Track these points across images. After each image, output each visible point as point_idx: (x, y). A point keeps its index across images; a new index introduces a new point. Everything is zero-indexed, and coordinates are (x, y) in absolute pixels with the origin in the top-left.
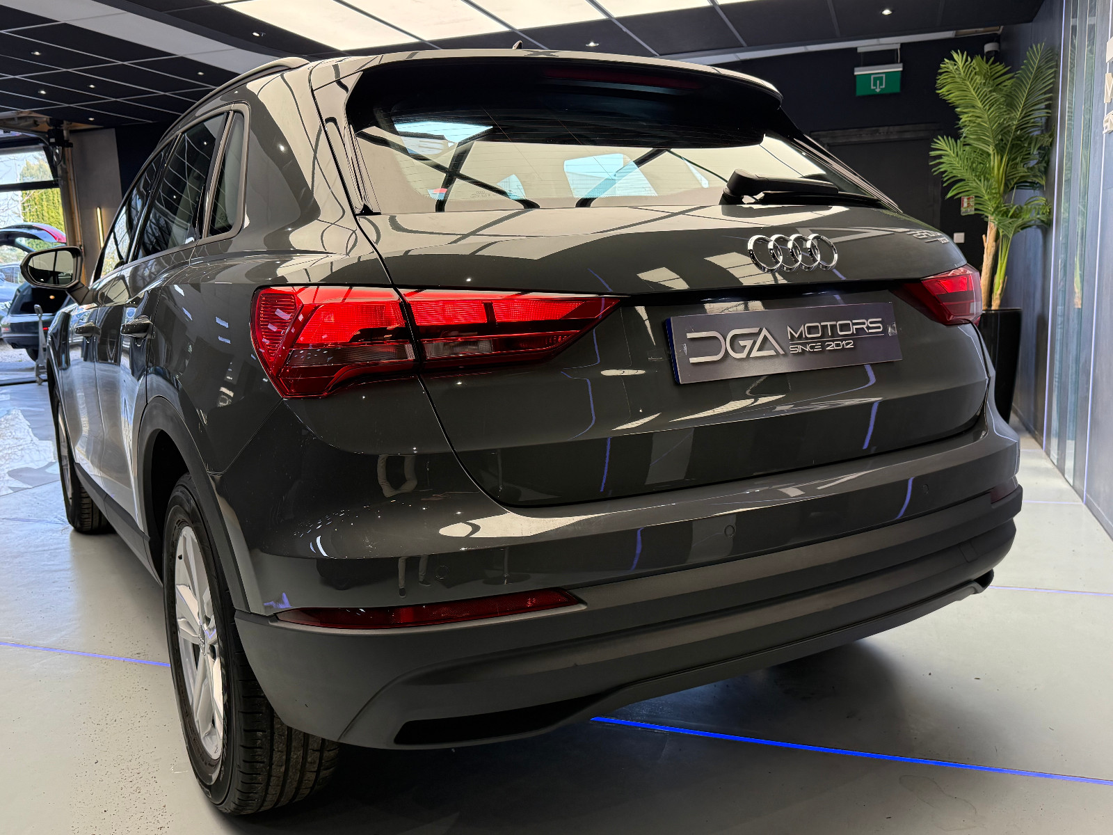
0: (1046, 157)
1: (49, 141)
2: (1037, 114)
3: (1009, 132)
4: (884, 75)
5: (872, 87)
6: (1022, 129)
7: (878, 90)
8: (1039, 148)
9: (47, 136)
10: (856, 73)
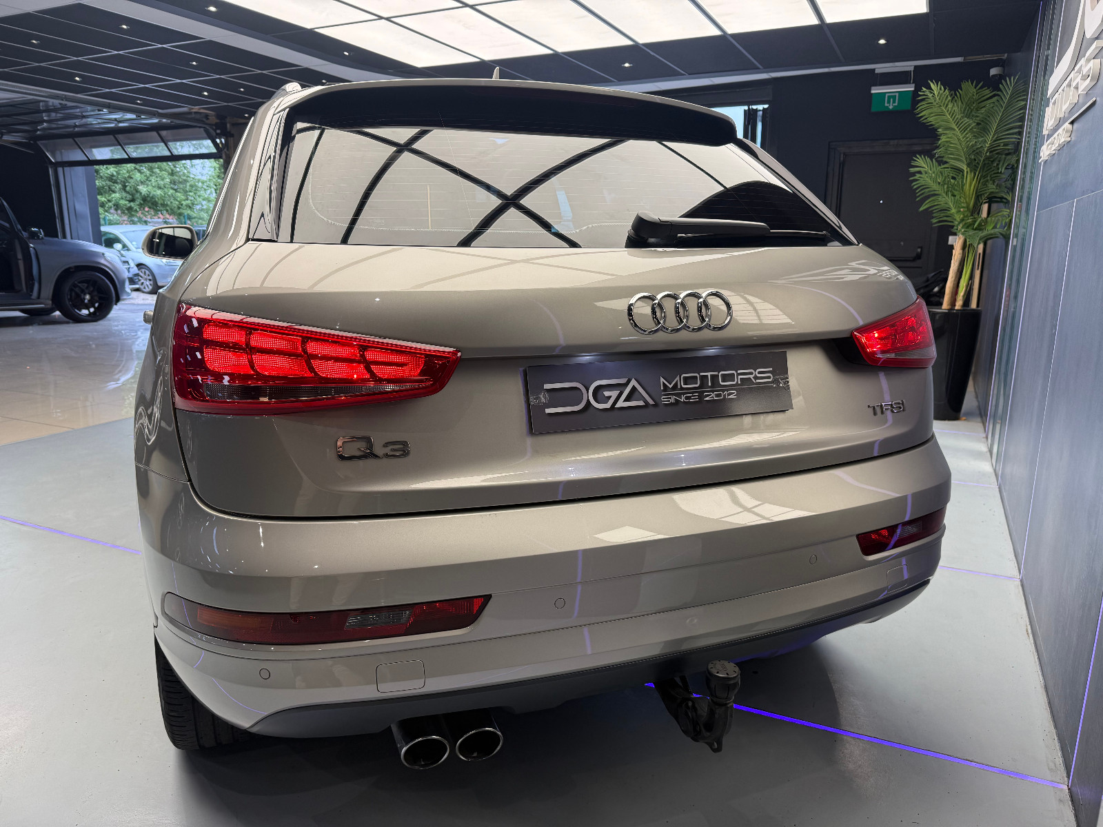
1: (215, 132)
3: (980, 152)
4: (897, 94)
5: (886, 105)
6: (992, 151)
7: (891, 107)
9: (214, 127)
10: (873, 92)
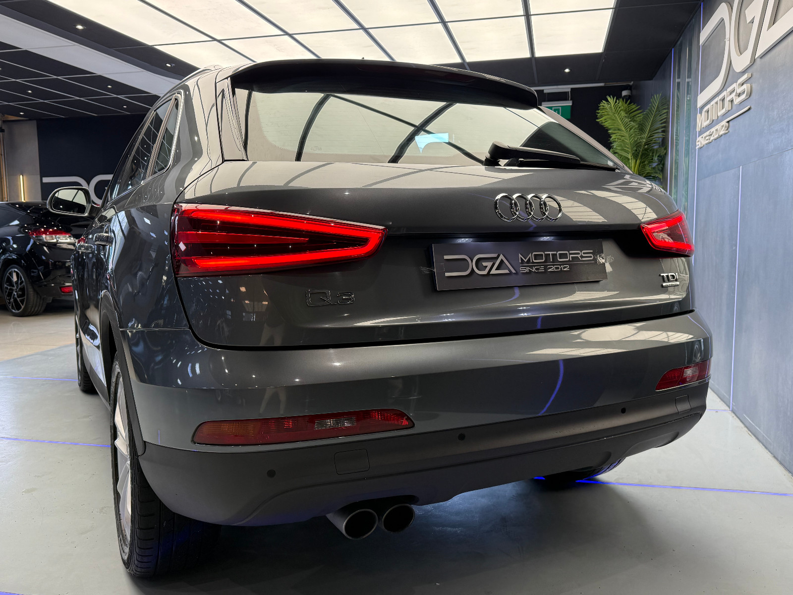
0: (662, 162)
2: (656, 136)
3: (640, 145)
4: (560, 108)
6: (648, 144)
8: (658, 156)
